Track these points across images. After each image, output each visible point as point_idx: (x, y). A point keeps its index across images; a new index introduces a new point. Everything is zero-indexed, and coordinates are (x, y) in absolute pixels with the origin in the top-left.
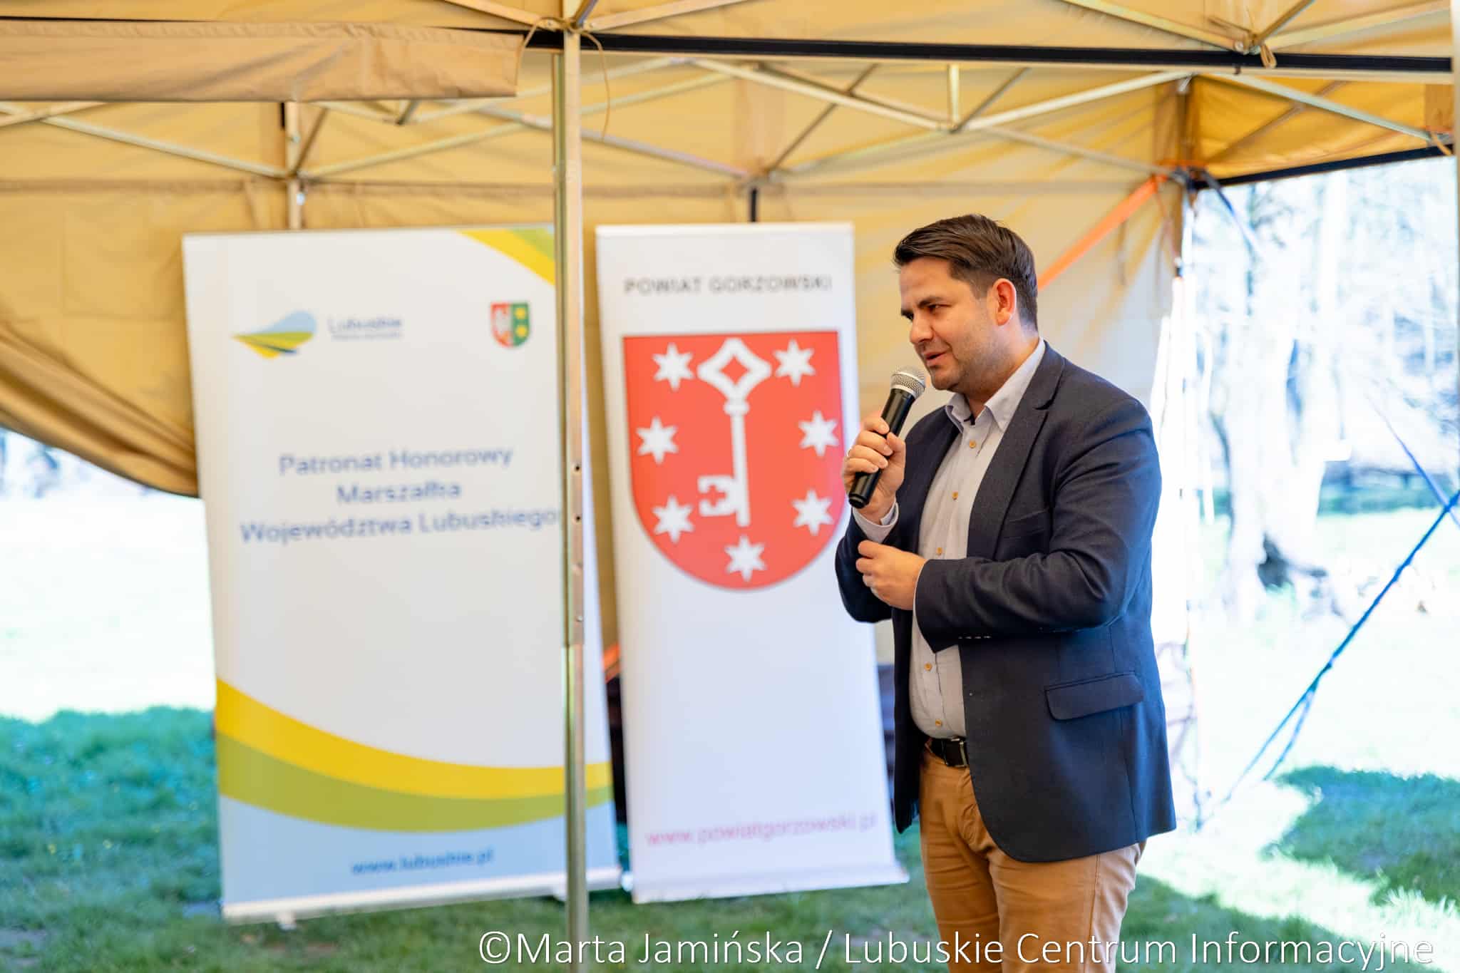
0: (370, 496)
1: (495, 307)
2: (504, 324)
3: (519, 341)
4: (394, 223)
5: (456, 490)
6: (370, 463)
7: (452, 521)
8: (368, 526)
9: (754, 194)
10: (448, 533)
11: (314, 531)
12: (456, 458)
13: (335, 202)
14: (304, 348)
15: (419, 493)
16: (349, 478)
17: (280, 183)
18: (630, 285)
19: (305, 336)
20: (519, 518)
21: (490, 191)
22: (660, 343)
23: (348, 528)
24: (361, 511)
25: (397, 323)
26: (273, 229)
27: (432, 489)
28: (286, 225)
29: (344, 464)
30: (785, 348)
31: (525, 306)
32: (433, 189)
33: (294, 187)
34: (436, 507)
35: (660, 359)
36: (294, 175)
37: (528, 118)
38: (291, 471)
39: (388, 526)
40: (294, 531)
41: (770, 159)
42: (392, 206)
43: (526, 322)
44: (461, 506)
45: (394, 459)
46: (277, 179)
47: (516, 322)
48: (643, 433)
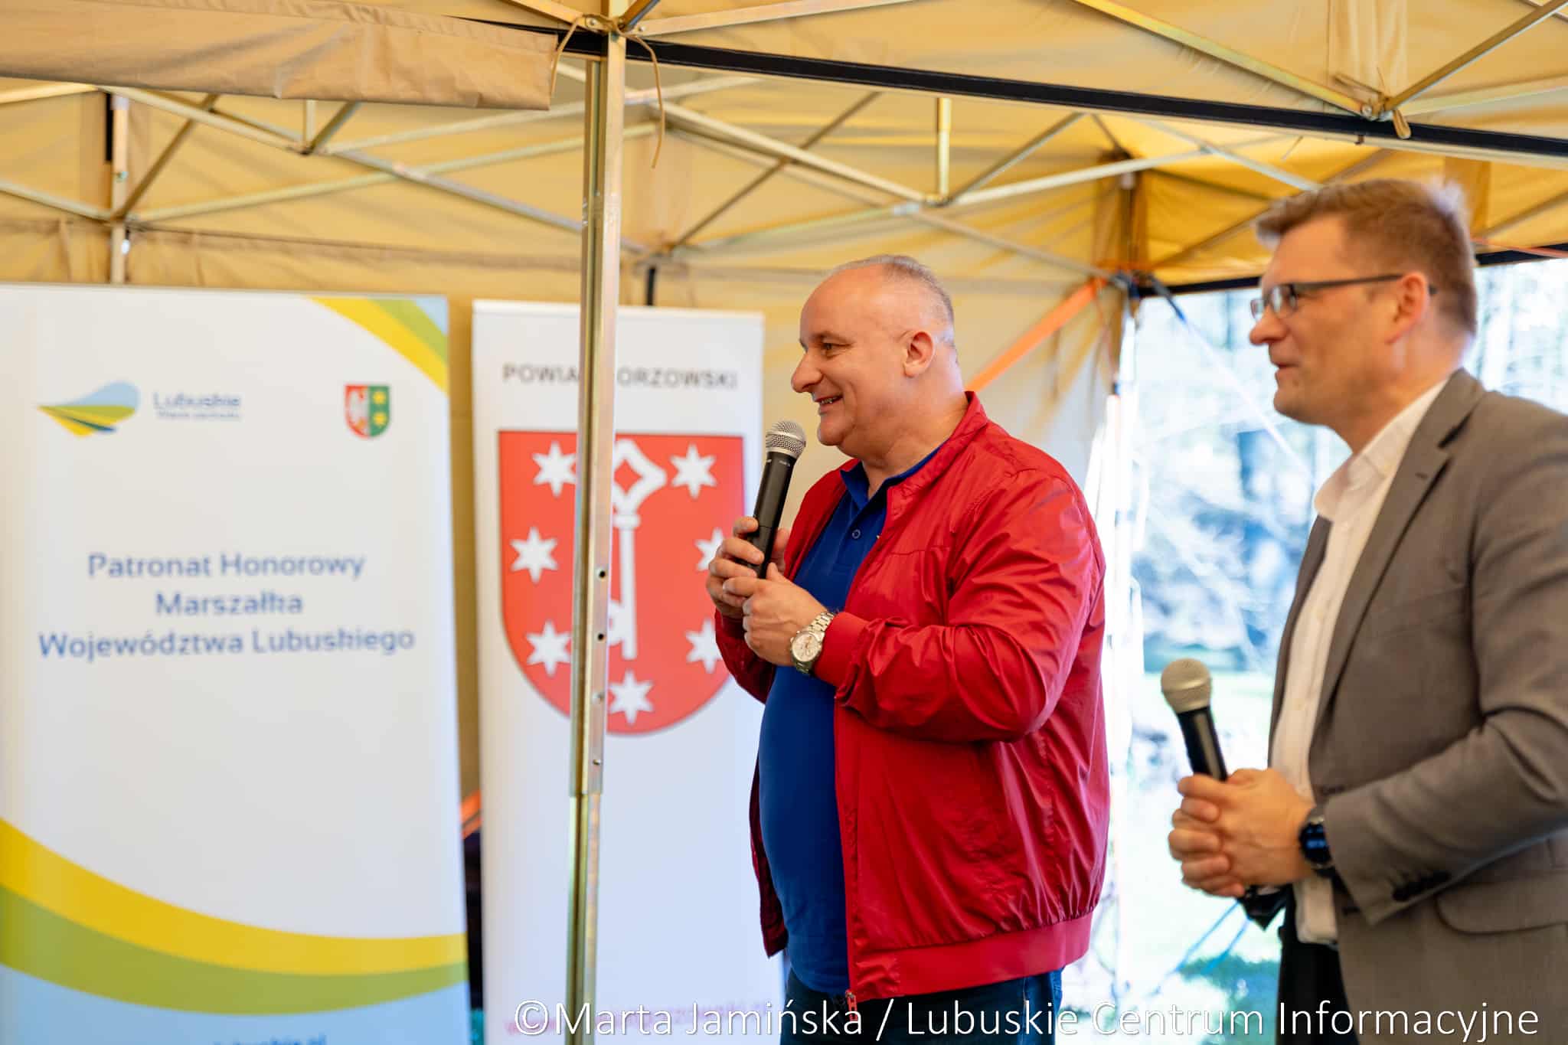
0: (195, 606)
1: (350, 389)
2: (360, 409)
3: (376, 431)
4: (234, 284)
5: (297, 604)
6: (197, 567)
7: (291, 641)
8: (193, 643)
9: (652, 272)
10: (286, 655)
11: (126, 646)
12: (296, 565)
13: (166, 252)
14: (121, 425)
15: (253, 605)
16: (171, 585)
17: (102, 227)
18: (509, 371)
19: (125, 411)
20: (369, 640)
21: (349, 251)
22: (542, 440)
23: (168, 644)
24: (183, 625)
25: (234, 402)
27: (267, 602)
28: (108, 278)
29: (167, 567)
30: (683, 454)
31: (385, 389)
32: (283, 245)
33: (119, 232)
34: (273, 623)
35: (540, 459)
36: (121, 217)
37: (398, 168)
38: (102, 573)
39: (215, 644)
40: (102, 646)
41: (676, 235)
42: (236, 263)
43: (385, 408)
44: (304, 624)
45: (225, 564)
46: (98, 221)
47: (374, 408)
48: (518, 545)
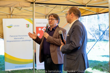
0: (17, 39)
1: (26, 24)
2: (27, 26)
3: (28, 27)
5: (23, 38)
6: (17, 36)
7: (23, 41)
8: (16, 41)
9: (46, 16)
10: (23, 42)
11: (12, 41)
12: (23, 36)
13: (14, 16)
14: (12, 27)
15: (20, 38)
16: (15, 37)
17: (10, 15)
18: (37, 23)
19: (12, 26)
20: (28, 40)
21: (26, 16)
23: (15, 41)
24: (16, 40)
25: (19, 26)
26: (9, 18)
27: (21, 38)
28: (10, 18)
29: (15, 36)
31: (29, 24)
32: (22, 15)
33: (11, 15)
34: (22, 40)
35: (39, 29)
36: (11, 14)
37: (29, 10)
38: (11, 37)
39: (18, 41)
40: (11, 41)
41: (47, 14)
42: (18, 17)
43: (29, 26)
45: (19, 36)
46: (10, 14)
47: (28, 26)
48: (38, 34)
